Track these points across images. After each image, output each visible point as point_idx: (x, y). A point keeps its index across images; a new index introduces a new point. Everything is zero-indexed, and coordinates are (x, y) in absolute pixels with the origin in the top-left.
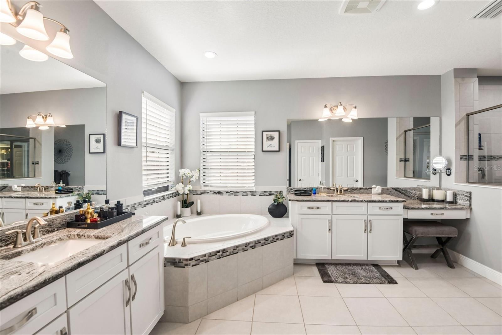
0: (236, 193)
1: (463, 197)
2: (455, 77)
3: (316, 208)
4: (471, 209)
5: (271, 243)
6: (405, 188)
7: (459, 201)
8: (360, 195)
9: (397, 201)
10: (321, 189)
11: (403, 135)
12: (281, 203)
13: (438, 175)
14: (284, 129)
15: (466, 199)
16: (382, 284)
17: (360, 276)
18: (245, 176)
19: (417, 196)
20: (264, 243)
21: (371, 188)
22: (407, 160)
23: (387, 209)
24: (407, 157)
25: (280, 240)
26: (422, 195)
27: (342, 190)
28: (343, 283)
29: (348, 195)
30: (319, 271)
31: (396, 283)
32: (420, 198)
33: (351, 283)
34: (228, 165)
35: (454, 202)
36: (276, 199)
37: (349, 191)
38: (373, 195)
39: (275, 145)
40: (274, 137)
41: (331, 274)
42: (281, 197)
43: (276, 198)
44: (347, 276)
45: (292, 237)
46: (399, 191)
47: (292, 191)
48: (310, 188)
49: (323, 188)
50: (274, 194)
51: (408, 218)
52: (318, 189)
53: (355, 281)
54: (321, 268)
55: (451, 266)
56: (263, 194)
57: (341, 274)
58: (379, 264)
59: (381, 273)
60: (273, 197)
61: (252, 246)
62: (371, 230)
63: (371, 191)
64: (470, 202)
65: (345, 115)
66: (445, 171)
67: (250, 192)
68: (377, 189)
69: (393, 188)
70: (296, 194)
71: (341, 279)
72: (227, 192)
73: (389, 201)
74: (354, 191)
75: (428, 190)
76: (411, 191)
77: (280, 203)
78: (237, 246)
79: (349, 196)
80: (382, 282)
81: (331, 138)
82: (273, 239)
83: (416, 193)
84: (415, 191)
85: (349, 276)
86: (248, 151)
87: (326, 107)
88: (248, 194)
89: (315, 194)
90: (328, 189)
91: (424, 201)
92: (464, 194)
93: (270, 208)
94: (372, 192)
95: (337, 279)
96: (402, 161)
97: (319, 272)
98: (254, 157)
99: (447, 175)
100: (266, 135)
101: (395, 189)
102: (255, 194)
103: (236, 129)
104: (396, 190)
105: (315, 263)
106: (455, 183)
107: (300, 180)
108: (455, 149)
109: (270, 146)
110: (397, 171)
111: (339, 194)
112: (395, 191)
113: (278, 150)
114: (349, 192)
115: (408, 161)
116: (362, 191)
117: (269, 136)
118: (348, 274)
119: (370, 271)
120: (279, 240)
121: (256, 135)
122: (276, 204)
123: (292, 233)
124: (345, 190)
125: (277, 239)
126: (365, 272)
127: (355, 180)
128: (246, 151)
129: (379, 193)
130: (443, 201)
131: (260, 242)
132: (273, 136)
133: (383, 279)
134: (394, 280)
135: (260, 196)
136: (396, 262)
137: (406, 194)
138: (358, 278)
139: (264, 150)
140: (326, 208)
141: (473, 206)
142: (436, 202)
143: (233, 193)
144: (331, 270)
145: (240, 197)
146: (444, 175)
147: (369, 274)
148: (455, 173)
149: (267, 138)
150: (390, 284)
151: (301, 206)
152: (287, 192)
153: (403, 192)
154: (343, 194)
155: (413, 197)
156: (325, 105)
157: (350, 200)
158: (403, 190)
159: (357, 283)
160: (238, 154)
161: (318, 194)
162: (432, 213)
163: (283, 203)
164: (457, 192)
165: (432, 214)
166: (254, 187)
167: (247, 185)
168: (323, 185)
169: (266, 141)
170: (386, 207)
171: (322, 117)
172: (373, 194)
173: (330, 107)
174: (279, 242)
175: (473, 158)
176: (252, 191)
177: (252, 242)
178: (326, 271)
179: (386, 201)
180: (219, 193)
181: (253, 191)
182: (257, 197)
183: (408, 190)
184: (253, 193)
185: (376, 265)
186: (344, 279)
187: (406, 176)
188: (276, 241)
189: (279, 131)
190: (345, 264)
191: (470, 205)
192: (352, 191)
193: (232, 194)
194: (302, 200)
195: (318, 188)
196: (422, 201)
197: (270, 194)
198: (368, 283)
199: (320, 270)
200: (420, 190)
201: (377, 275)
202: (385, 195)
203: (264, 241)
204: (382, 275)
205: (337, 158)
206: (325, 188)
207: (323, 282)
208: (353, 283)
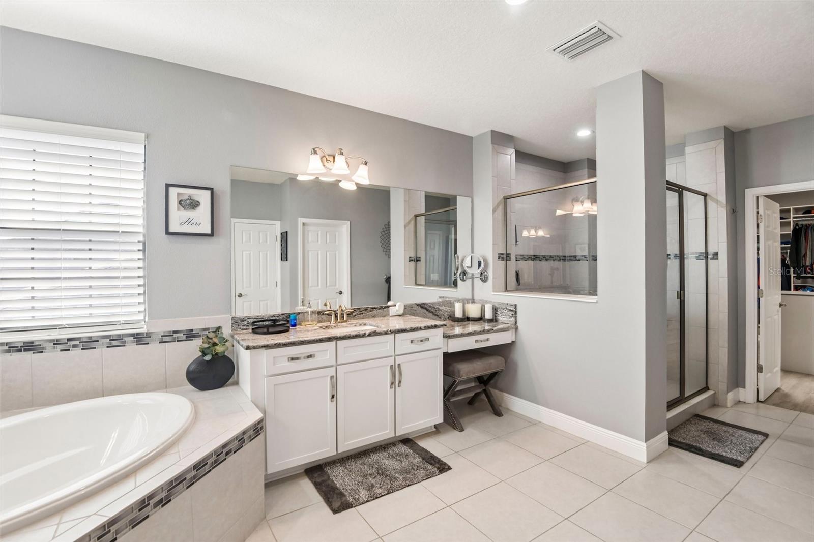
0: (88, 344)
1: (506, 311)
2: (492, 143)
3: (304, 358)
4: (517, 329)
5: (213, 468)
6: (433, 303)
7: (501, 318)
8: (372, 319)
9: (436, 327)
10: (306, 314)
11: (413, 222)
12: (220, 355)
13: (469, 282)
14: (223, 185)
15: (511, 315)
16: (431, 477)
17: (393, 472)
18: (117, 296)
19: (448, 315)
20: (195, 477)
21: (388, 307)
22: (418, 259)
23: (422, 341)
24: (418, 256)
25: (235, 452)
26: (454, 312)
27: (344, 314)
28: (369, 501)
29: (354, 322)
30: (317, 488)
31: (449, 468)
32: (453, 317)
33: (384, 495)
34: (59, 269)
35: (494, 320)
36: (209, 347)
37: (354, 314)
38: (390, 318)
39: (201, 219)
40: (198, 202)
41: (341, 488)
42: (220, 343)
43: (206, 346)
44: (373, 482)
45: (260, 434)
46: (426, 309)
47: (245, 323)
48: (283, 314)
49: (309, 313)
50: (200, 336)
51: (449, 352)
52: (300, 316)
53: (389, 486)
54: (319, 480)
55: (498, 413)
56: (171, 336)
57: (360, 479)
58: (410, 437)
59: (420, 456)
60: (197, 343)
61: (162, 499)
62: (400, 382)
63: (388, 311)
64: (516, 318)
65: (347, 174)
66: (479, 276)
67: (133, 335)
68: (397, 307)
69: (418, 305)
70: (255, 331)
71: (363, 494)
72: (57, 342)
73: (425, 327)
74: (363, 313)
75: (461, 304)
76: (440, 308)
77: (217, 354)
78: (112, 522)
79: (357, 324)
80: (430, 472)
81: (299, 219)
82: (217, 456)
83: (446, 310)
84: (445, 306)
85: (375, 480)
86: (122, 232)
87: (316, 153)
88: (125, 342)
89: (295, 325)
90: (319, 313)
91: (457, 322)
92: (506, 308)
93: (191, 369)
94: (389, 314)
95: (357, 497)
96: (412, 260)
97: (318, 491)
98: (142, 248)
99: (482, 281)
100: (178, 194)
101: (420, 305)
102: (147, 340)
103: (87, 172)
104: (422, 307)
105: (303, 471)
106: (493, 292)
107: (240, 296)
108: (493, 244)
109: (189, 221)
110: (405, 275)
111: (339, 323)
112: (421, 309)
113: (209, 232)
114: (355, 316)
115: (420, 260)
116: (375, 312)
117: (186, 197)
118: (371, 475)
119: (403, 457)
120: (233, 452)
121: (148, 193)
122: (208, 358)
123: (260, 426)
124: (349, 313)
125: (227, 454)
126: (397, 460)
127: (338, 292)
128: (118, 232)
129: (400, 314)
130: (480, 319)
131: (185, 479)
132: (196, 199)
133: (429, 467)
134: (445, 464)
135: (160, 342)
136: (433, 427)
137: (434, 311)
138: (391, 480)
139: (171, 230)
140: (324, 354)
141: (518, 324)
142: (472, 321)
143: (77, 343)
144: (340, 477)
145: (101, 352)
146: (477, 281)
147: (404, 463)
148: (493, 278)
149: (180, 202)
150: (442, 473)
151: (274, 357)
152: (232, 327)
153: (430, 309)
154: (346, 321)
155: (443, 316)
156: (314, 149)
157: (367, 333)
158: (430, 307)
159: (393, 492)
160: (93, 239)
161: (300, 324)
162: (476, 339)
163: (225, 354)
164: (497, 306)
165: (478, 340)
166: (143, 323)
167: (122, 319)
168: (310, 307)
169: (178, 210)
170: (420, 338)
171: (308, 172)
172: (391, 316)
173: (322, 154)
174: (232, 458)
175: (510, 258)
176: (138, 334)
177: (161, 488)
178: (329, 482)
179: (420, 329)
180: (29, 347)
181: (143, 333)
182: (154, 348)
183: (437, 306)
184: (140, 339)
185: (406, 441)
186: (369, 490)
187: (417, 283)
188: (225, 459)
189: (211, 189)
190: (359, 453)
191: (516, 323)
192: (360, 314)
193: (74, 346)
194: (275, 344)
195: (299, 313)
196: (455, 322)
197: (190, 335)
198: (411, 485)
199: (317, 485)
200: (451, 304)
201: (416, 461)
202: (408, 317)
203: (194, 473)
204: (424, 459)
205: (310, 253)
206: (313, 312)
207: (332, 513)
208: (387, 494)
